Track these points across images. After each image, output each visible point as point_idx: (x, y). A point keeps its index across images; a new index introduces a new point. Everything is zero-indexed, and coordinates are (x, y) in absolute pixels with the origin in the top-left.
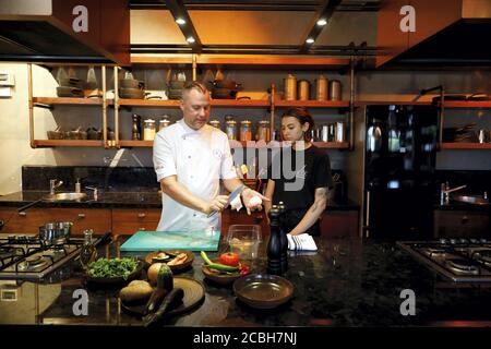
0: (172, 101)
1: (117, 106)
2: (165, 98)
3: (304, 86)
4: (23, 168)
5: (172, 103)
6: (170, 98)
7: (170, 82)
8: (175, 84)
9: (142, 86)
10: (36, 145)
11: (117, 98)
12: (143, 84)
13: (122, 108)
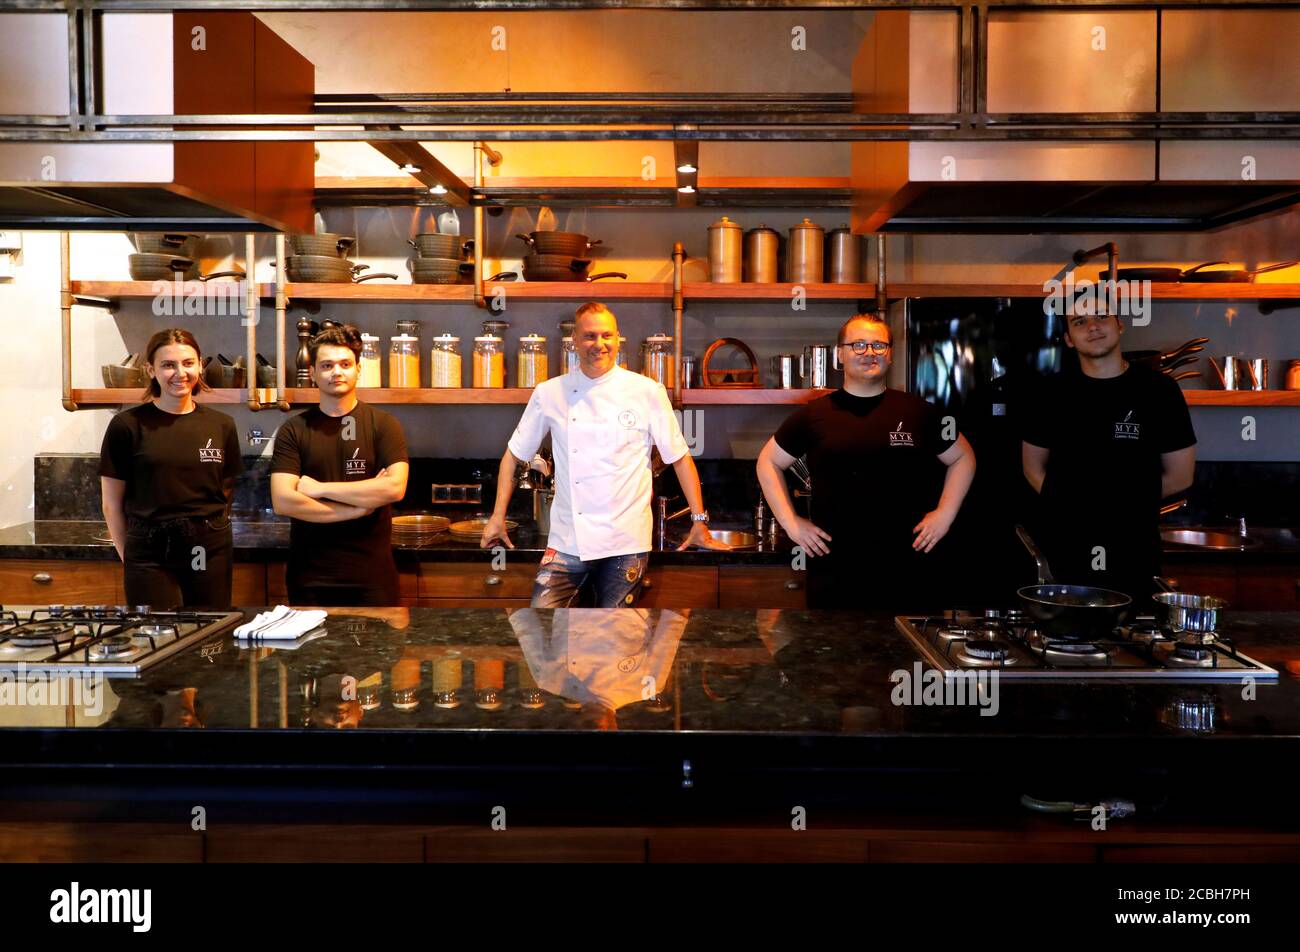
0: (423, 287)
1: (281, 301)
2: (405, 278)
3: (763, 244)
4: (37, 460)
5: (422, 292)
6: (418, 279)
7: (418, 236)
8: (431, 243)
9: (346, 247)
10: (76, 401)
11: (282, 281)
12: (347, 243)
13: (295, 304)
